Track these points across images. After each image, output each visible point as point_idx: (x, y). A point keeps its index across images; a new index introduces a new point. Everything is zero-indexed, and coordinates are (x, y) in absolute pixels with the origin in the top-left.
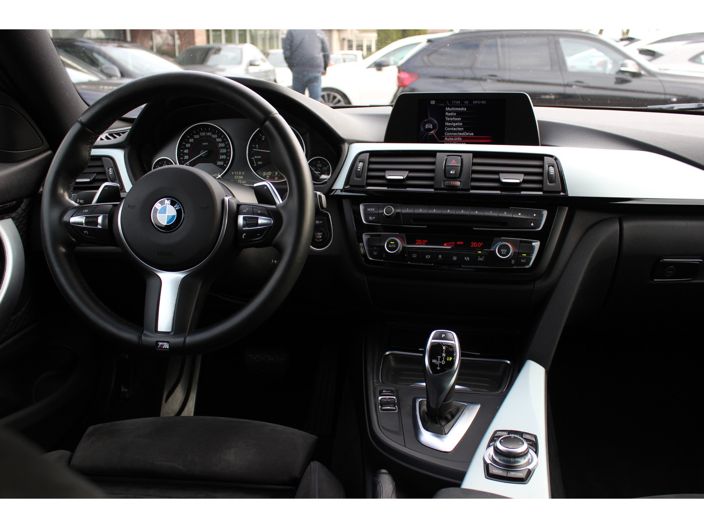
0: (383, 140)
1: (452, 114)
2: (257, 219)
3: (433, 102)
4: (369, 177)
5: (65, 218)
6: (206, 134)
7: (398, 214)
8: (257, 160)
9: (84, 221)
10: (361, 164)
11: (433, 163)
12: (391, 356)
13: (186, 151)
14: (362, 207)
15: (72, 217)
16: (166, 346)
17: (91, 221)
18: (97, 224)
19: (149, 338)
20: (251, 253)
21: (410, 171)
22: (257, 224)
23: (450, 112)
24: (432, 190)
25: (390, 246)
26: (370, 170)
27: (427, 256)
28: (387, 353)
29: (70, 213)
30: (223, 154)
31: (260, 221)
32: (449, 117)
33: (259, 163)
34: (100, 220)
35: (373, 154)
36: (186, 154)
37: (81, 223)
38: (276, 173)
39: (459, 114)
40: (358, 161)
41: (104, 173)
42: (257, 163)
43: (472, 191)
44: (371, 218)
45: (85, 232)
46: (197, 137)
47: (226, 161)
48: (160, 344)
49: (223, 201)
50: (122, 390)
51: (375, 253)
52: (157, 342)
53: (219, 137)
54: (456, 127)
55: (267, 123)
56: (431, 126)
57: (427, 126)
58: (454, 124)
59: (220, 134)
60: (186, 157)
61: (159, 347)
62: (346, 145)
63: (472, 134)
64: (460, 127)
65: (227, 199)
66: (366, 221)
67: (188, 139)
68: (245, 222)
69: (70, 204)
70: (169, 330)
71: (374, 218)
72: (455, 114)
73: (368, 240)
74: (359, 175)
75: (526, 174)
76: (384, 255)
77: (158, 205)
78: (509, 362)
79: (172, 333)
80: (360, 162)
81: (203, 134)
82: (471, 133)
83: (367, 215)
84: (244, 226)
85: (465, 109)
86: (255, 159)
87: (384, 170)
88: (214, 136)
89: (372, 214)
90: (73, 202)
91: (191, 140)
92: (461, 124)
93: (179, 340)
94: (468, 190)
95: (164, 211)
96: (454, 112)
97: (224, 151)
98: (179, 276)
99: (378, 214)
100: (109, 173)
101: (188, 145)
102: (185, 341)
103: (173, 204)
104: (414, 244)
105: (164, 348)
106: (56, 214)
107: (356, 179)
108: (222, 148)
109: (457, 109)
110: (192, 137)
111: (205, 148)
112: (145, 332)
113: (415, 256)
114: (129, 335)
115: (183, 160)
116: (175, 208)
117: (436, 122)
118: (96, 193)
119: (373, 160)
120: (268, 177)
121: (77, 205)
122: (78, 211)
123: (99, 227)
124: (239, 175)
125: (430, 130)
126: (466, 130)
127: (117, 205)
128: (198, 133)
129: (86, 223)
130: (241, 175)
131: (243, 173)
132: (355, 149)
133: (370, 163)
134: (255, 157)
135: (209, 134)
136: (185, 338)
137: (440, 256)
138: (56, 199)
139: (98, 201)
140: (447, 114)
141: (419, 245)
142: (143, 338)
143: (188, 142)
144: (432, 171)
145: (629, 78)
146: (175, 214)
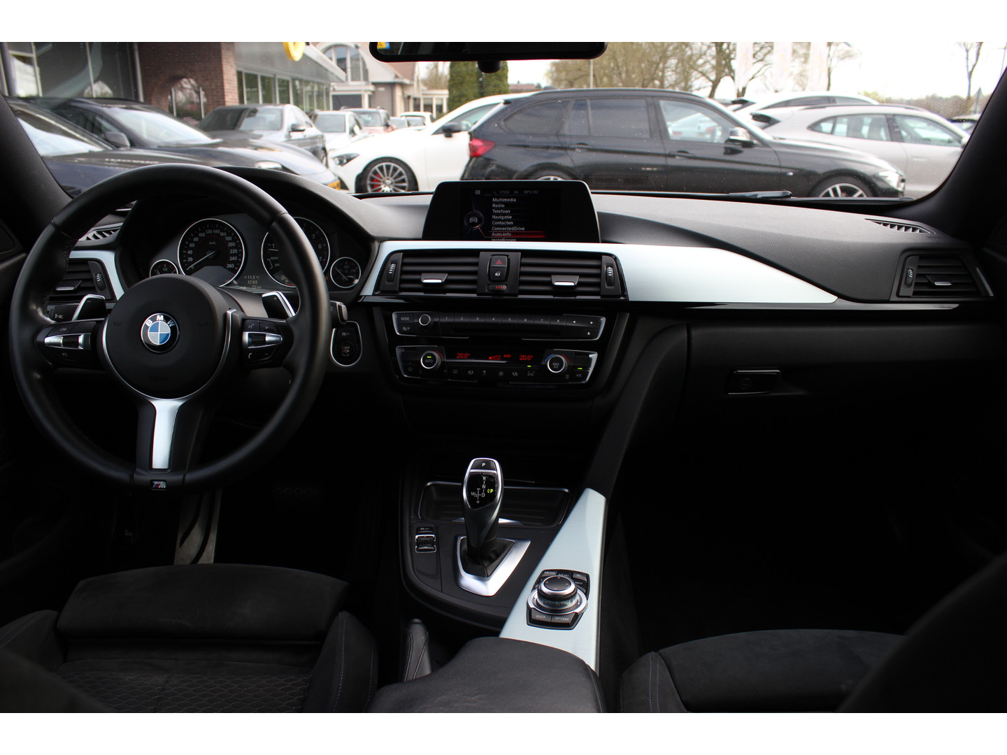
0: (421, 236)
1: (500, 206)
2: (265, 336)
3: (478, 192)
4: (402, 281)
5: (39, 338)
6: (213, 232)
7: (436, 323)
8: (274, 262)
9: (61, 341)
10: (393, 266)
11: (476, 264)
12: (432, 488)
13: (190, 252)
14: (394, 317)
15: (47, 337)
16: (163, 485)
17: (71, 341)
18: (78, 344)
19: (142, 477)
20: (263, 373)
21: (450, 273)
22: (264, 342)
23: (498, 204)
24: (475, 295)
25: (426, 361)
26: (403, 272)
27: (469, 372)
28: (429, 484)
29: (45, 331)
30: (233, 255)
31: (268, 339)
32: (496, 209)
33: (277, 265)
34: (81, 340)
35: (407, 253)
36: (190, 256)
37: (58, 344)
39: (508, 205)
40: (389, 262)
41: (91, 280)
42: (274, 266)
43: (520, 296)
44: (404, 329)
45: (63, 354)
46: (202, 235)
47: (237, 264)
48: (156, 483)
49: (225, 315)
50: (126, 534)
51: (410, 370)
52: (152, 481)
53: (228, 235)
54: (504, 220)
55: (274, 224)
56: (476, 220)
57: (471, 220)
58: (503, 218)
59: (230, 232)
60: (191, 259)
61: (154, 486)
62: (376, 244)
63: (523, 229)
64: (509, 220)
65: (230, 312)
66: (399, 332)
67: (192, 238)
68: (251, 340)
69: (46, 321)
70: (166, 467)
71: (409, 328)
72: (503, 206)
73: (402, 354)
74: (391, 278)
75: (581, 275)
76: (421, 372)
77: (148, 322)
78: (567, 490)
79: (169, 471)
80: (392, 263)
81: (210, 232)
82: (521, 227)
83: (400, 324)
84: (250, 344)
85: (515, 200)
86: (271, 261)
87: (420, 273)
88: (222, 234)
89: (406, 324)
90: (48, 319)
91: (196, 239)
92: (511, 217)
93: (177, 478)
94: (516, 295)
95: (155, 329)
96: (502, 203)
97: (235, 251)
98: (175, 404)
99: (413, 324)
100: (96, 280)
101: (192, 245)
102: (184, 478)
103: (166, 320)
104: (456, 358)
105: (161, 488)
106: (27, 333)
107: (387, 283)
108: (233, 248)
109: (505, 200)
110: (197, 236)
111: (211, 248)
112: (137, 470)
113: (455, 372)
114: (118, 473)
115: (187, 262)
116: (169, 325)
117: (482, 215)
118: (78, 305)
119: (407, 260)
121: (53, 322)
122: (54, 331)
123: (81, 348)
124: (253, 280)
125: (475, 224)
126: (516, 224)
127: (101, 321)
128: (203, 231)
129: (64, 343)
130: (256, 279)
131: (258, 277)
132: (389, 247)
133: (404, 264)
134: (272, 258)
135: (217, 231)
136: (184, 476)
137: (485, 372)
138: (27, 316)
139: (80, 317)
140: (494, 205)
141: (460, 359)
142: (135, 476)
143: (192, 242)
144: (475, 273)
145: (739, 147)
146: (169, 331)
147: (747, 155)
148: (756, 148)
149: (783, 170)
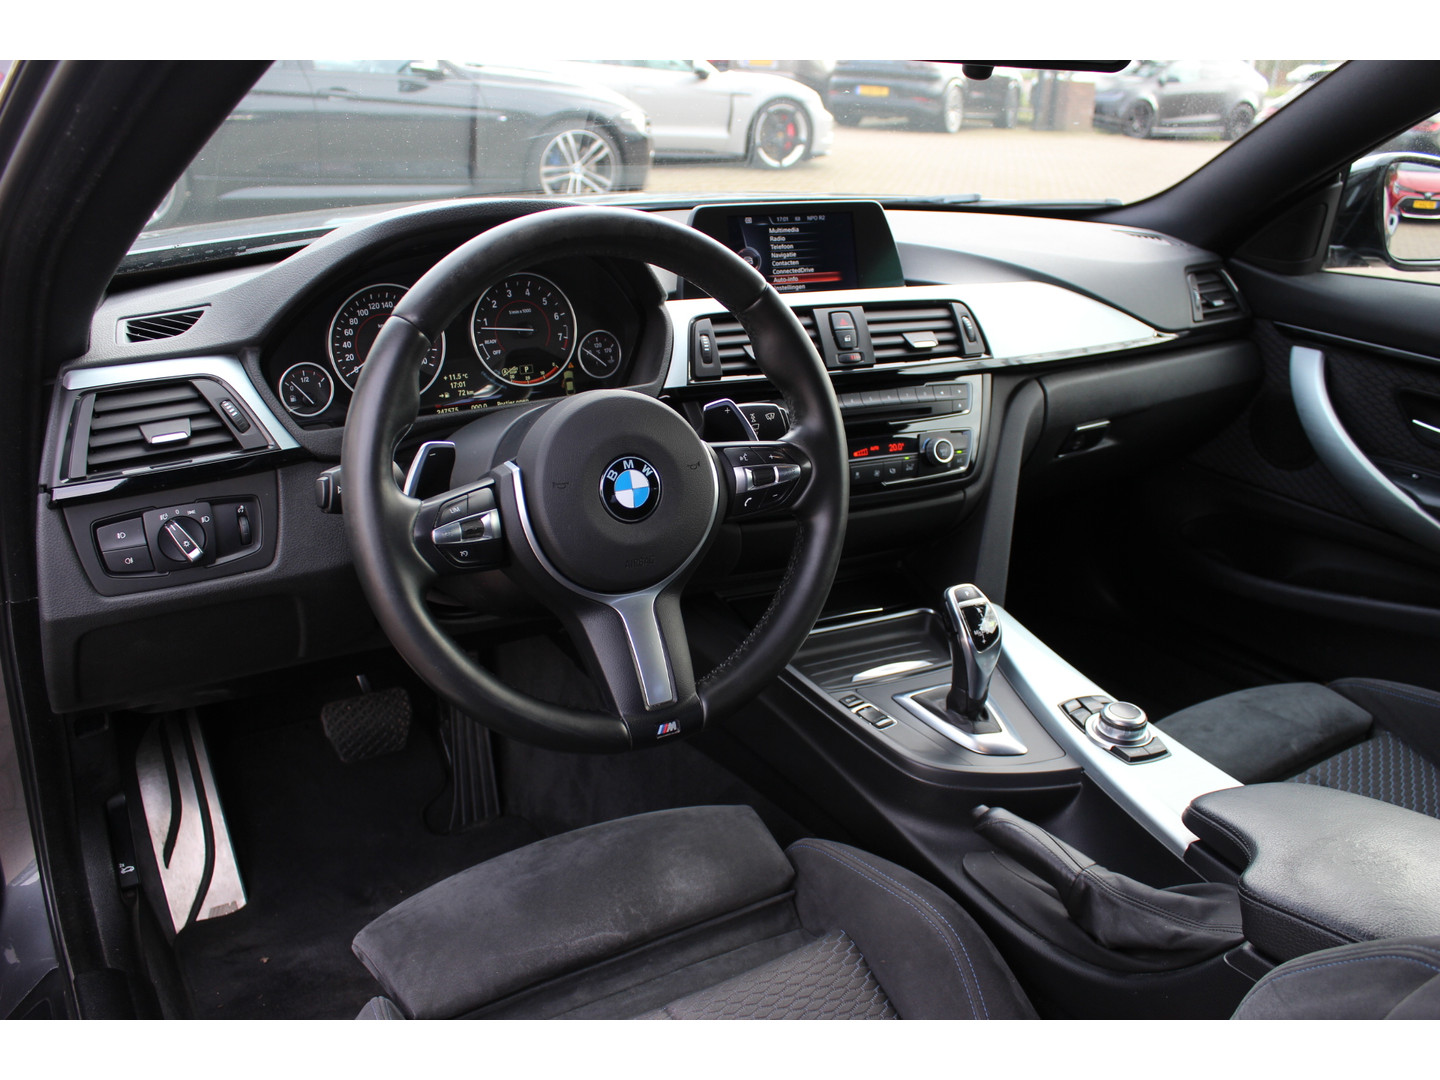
1: (779, 239)
3: (749, 220)
4: (725, 360)
6: (381, 306)
8: (491, 348)
9: (460, 532)
10: (705, 339)
11: (817, 327)
13: (346, 344)
16: (673, 727)
23: (777, 235)
26: (722, 347)
32: (776, 243)
33: (496, 352)
35: (715, 319)
36: (348, 351)
37: (455, 538)
38: (526, 369)
39: (789, 238)
40: (697, 334)
42: (491, 354)
45: (462, 553)
46: (363, 313)
47: (435, 357)
48: (660, 726)
54: (787, 260)
56: (751, 261)
58: (785, 256)
60: (350, 357)
61: (658, 733)
63: (812, 270)
64: (793, 259)
67: (349, 320)
72: (784, 239)
74: (708, 358)
79: (681, 702)
80: (701, 335)
81: (377, 306)
82: (810, 268)
85: (798, 230)
86: (486, 346)
91: (353, 321)
92: (795, 254)
94: (871, 366)
96: (782, 235)
98: (647, 597)
101: (348, 332)
105: (670, 732)
107: (705, 365)
109: (785, 230)
110: (354, 315)
115: (344, 363)
116: (644, 474)
117: (758, 254)
119: (717, 329)
120: (512, 377)
124: (458, 381)
126: (803, 263)
128: (364, 306)
130: (463, 379)
131: (465, 375)
133: (716, 335)
134: (487, 342)
135: (388, 305)
137: (857, 474)
140: (771, 239)
143: (348, 326)
145: (423, 81)
146: (645, 483)
147: (434, 92)
148: (448, 81)
149: (492, 114)
